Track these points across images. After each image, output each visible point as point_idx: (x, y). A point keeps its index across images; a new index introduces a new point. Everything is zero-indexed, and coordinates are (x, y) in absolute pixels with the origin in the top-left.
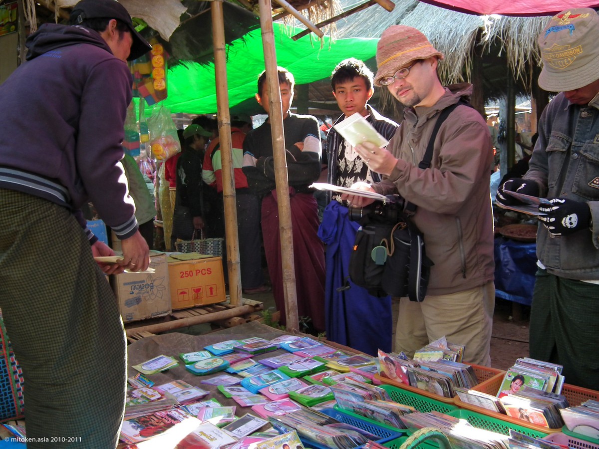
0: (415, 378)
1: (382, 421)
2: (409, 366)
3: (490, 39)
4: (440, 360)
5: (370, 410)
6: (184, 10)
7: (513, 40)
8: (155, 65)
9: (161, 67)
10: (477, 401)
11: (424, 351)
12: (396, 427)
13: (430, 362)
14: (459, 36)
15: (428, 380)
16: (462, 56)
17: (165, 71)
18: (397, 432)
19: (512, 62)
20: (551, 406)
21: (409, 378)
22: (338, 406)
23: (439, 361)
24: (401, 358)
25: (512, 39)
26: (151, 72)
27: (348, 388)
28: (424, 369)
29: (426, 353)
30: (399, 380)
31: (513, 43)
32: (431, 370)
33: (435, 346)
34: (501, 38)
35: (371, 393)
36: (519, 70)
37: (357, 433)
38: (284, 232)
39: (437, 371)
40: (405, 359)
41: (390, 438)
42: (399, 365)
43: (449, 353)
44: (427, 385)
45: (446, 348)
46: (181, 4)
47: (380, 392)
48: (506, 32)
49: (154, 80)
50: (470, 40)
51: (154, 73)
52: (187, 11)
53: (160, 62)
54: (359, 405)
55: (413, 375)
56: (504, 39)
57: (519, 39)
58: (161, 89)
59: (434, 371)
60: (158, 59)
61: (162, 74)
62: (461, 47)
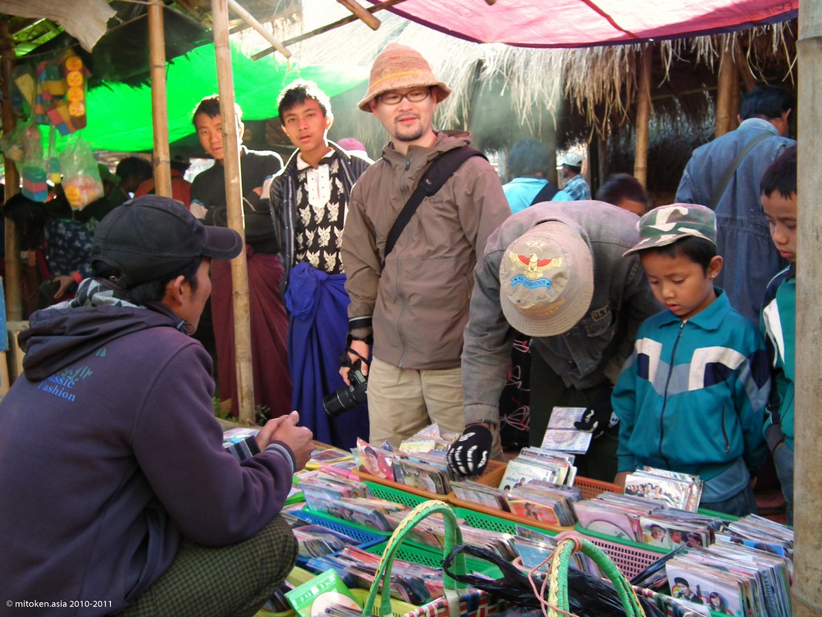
0: (402, 472)
1: (363, 523)
2: (395, 458)
3: (491, 75)
4: (432, 450)
5: (349, 510)
6: (112, 14)
7: (519, 77)
8: (70, 84)
9: (78, 87)
10: (476, 497)
11: (412, 441)
12: (380, 529)
13: (420, 453)
14: (454, 70)
15: (417, 474)
16: (457, 93)
17: (84, 93)
18: (381, 536)
19: (516, 103)
20: (562, 500)
21: (395, 472)
22: (308, 507)
23: (431, 452)
24: (385, 448)
25: (517, 75)
26: (66, 93)
27: (321, 484)
28: (413, 462)
29: (414, 443)
30: (382, 476)
31: (519, 81)
32: (422, 462)
33: (425, 435)
34: (504, 74)
35: (350, 489)
36: (524, 112)
37: (333, 537)
38: (239, 298)
39: (428, 463)
40: (389, 450)
41: (372, 542)
42: (383, 457)
43: (441, 443)
44: (416, 481)
45: (438, 437)
46: (109, 6)
47: (361, 488)
48: (510, 67)
49: (69, 103)
50: (467, 75)
51: (70, 94)
52: (117, 15)
53: (78, 80)
54: (334, 504)
55: (400, 468)
56: (507, 74)
57: (526, 76)
58: (78, 115)
59: (425, 463)
60: (75, 77)
61: (80, 96)
62: (456, 82)
